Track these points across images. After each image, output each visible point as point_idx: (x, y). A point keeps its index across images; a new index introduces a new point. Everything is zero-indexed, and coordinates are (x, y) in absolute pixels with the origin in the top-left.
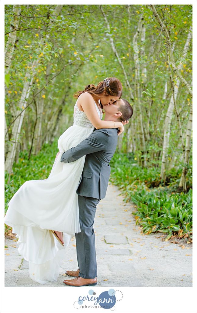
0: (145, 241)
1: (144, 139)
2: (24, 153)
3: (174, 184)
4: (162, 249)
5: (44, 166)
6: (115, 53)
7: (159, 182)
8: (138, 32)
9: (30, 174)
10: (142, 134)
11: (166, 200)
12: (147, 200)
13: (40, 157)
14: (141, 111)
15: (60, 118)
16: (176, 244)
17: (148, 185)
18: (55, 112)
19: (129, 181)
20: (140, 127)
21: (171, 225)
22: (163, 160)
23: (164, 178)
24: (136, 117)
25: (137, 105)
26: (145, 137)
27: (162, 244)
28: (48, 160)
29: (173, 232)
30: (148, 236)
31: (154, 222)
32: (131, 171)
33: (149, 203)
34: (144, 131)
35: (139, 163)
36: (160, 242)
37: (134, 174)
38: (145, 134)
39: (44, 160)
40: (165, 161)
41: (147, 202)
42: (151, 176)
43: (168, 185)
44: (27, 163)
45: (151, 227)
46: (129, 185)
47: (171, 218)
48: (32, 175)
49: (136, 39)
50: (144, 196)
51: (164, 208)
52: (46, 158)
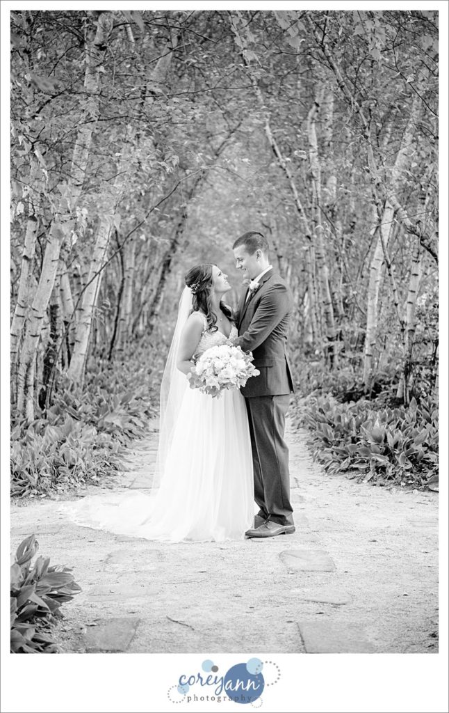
0: (328, 483)
1: (332, 314)
2: (99, 348)
3: (388, 394)
4: (357, 494)
5: (142, 370)
6: (273, 147)
7: (360, 392)
8: (317, 105)
9: (117, 383)
10: (328, 304)
11: (367, 417)
12: (333, 420)
13: (132, 354)
15: (166, 277)
16: (381, 488)
17: (339, 398)
18: (156, 266)
19: (303, 391)
20: (324, 290)
21: (373, 456)
22: (367, 352)
23: (370, 384)
24: (317, 272)
25: (317, 249)
26: (335, 310)
27: (357, 487)
28: (148, 359)
29: (376, 467)
30: (334, 477)
31: (344, 454)
32: (308, 374)
33: (336, 424)
34: (333, 297)
35: (324, 360)
36: (354, 484)
37: (313, 379)
38: (335, 305)
39: (140, 359)
40: (370, 353)
41: (334, 423)
42: (345, 382)
43: (377, 396)
44: (108, 366)
45: (340, 462)
46: (303, 399)
48: (121, 384)
49: (313, 119)
50: (328, 413)
51: (363, 431)
52: (143, 355)
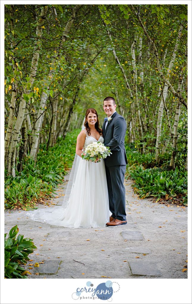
0: (141, 203)
1: (142, 131)
2: (43, 145)
3: (166, 165)
4: (153, 207)
5: (61, 155)
6: (116, 59)
7: (154, 164)
8: (135, 42)
9: (50, 160)
10: (140, 126)
11: (157, 174)
12: (143, 176)
13: (56, 148)
14: (139, 107)
15: (71, 115)
16: (163, 204)
17: (145, 166)
18: (67, 110)
19: (130, 163)
20: (139, 120)
21: (160, 191)
22: (157, 147)
23: (158, 161)
24: (135, 113)
25: (136, 103)
26: (143, 129)
28: (63, 150)
29: (161, 196)
30: (143, 200)
31: (147, 191)
32: (132, 156)
34: (142, 124)
35: (138, 150)
36: (152, 203)
37: (134, 158)
38: (143, 127)
39: (60, 150)
40: (158, 147)
42: (148, 160)
43: (161, 166)
44: (46, 153)
45: (146, 194)
46: (130, 167)
47: (160, 186)
48: (52, 161)
49: (133, 47)
50: (141, 173)
51: (155, 180)
52: (61, 148)
